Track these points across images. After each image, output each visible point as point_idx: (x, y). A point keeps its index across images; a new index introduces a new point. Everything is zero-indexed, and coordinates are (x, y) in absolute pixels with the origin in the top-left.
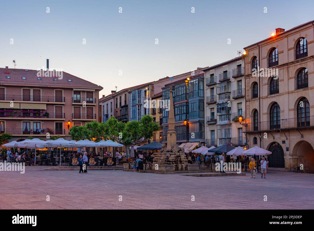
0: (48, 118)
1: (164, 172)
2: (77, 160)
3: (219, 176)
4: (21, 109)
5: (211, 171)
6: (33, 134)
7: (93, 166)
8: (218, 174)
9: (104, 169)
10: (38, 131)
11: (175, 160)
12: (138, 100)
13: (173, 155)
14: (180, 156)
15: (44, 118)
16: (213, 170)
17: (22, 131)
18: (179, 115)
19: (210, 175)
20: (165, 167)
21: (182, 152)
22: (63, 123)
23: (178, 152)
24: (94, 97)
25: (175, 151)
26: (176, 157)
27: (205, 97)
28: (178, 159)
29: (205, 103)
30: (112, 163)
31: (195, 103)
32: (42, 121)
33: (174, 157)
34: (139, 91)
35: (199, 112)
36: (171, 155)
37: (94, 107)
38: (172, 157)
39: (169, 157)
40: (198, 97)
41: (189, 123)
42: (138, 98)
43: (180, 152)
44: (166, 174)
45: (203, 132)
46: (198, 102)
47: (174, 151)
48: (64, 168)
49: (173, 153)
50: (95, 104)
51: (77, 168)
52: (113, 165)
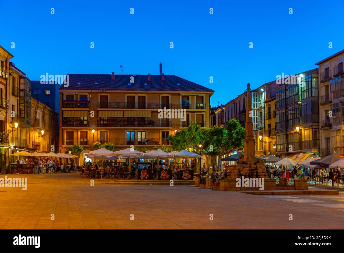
0: (153, 126)
1: (227, 188)
2: (146, 172)
3: (298, 195)
4: (124, 117)
5: (294, 188)
6: (138, 144)
7: (166, 179)
8: (297, 192)
9: (179, 183)
10: (143, 142)
11: (249, 174)
12: (254, 104)
13: (247, 167)
14: (256, 169)
15: (149, 126)
16: (296, 187)
17: (126, 141)
18: (292, 119)
19: (286, 193)
20: (228, 182)
21: (259, 163)
22: (170, 132)
23: (255, 164)
24: (204, 102)
25: (251, 163)
26: (250, 170)
27: (320, 96)
28: (253, 173)
29: (320, 104)
30: (189, 176)
31: (308, 105)
32: (147, 130)
33: (248, 170)
34: (255, 93)
35: (312, 115)
36: (244, 167)
37: (204, 113)
38: (245, 170)
39: (241, 170)
40: (311, 97)
41: (301, 129)
42: (254, 101)
43: (257, 164)
44: (229, 191)
45: (318, 140)
46: (311, 104)
47: (249, 163)
48: (130, 181)
49: (247, 165)
50: (205, 110)
51: (145, 182)
52: (189, 179)
